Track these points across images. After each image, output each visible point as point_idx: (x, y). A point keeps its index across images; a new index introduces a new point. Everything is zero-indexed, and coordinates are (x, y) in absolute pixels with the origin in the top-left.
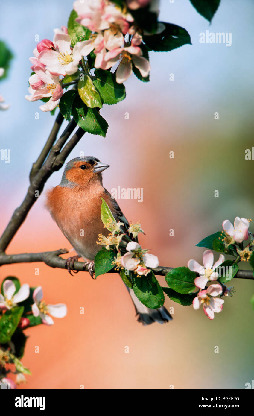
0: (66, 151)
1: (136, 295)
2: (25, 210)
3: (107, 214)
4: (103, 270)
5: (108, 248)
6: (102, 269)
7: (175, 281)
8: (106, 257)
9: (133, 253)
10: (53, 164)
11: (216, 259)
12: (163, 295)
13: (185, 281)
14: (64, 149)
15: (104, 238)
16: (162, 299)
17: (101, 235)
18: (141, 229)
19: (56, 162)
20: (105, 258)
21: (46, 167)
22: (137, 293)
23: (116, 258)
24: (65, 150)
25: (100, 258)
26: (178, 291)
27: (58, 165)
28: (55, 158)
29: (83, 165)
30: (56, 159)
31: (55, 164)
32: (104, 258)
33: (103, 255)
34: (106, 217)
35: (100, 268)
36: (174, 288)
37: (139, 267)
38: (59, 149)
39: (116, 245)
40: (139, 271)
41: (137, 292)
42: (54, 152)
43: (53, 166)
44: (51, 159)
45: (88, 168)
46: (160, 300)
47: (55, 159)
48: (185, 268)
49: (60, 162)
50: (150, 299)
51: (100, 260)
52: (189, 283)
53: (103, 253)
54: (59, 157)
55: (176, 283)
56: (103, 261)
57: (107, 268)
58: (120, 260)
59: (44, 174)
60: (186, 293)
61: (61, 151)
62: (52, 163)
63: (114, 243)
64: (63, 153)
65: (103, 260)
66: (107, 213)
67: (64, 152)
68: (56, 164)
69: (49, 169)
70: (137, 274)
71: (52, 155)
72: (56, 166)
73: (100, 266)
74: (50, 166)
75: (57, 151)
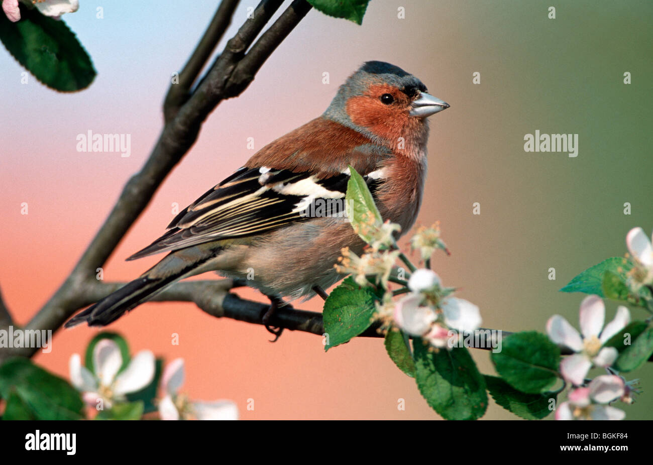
0: (259, 52)
1: (422, 393)
2: (151, 182)
3: (361, 203)
4: (345, 333)
5: (361, 280)
6: (343, 331)
7: (513, 362)
8: (353, 301)
9: (423, 296)
10: (227, 80)
11: (609, 317)
12: (485, 394)
13: (536, 365)
14: (255, 46)
15: (355, 257)
16: (481, 401)
17: (345, 251)
18: (441, 241)
19: (235, 77)
20: (349, 304)
21: (210, 85)
22: (425, 388)
23: (381, 304)
24: (258, 49)
25: (337, 304)
26: (519, 387)
27: (239, 82)
28: (231, 67)
29: (386, 95)
30: (236, 70)
31: (231, 80)
32: (346, 305)
33: (345, 297)
34: (358, 209)
35: (337, 328)
36: (510, 379)
37: (436, 330)
38: (244, 46)
39: (383, 274)
40: (436, 337)
41: (424, 385)
42: (231, 53)
43: (228, 85)
44: (225, 68)
45: (399, 102)
46: (478, 404)
47: (233, 70)
48: (535, 334)
49: (245, 77)
50: (454, 402)
51: (337, 308)
52: (543, 369)
53: (345, 292)
54: (241, 66)
55: (515, 367)
56: (346, 312)
57: (355, 327)
58: (390, 311)
59: (204, 101)
60: (536, 392)
61: (246, 53)
62: (226, 77)
63: (377, 271)
64: (251, 56)
65: (345, 307)
66: (361, 199)
67: (255, 53)
68: (235, 82)
69: (218, 92)
70: (429, 344)
71: (227, 60)
72: (234, 85)
73: (336, 322)
74: (219, 85)
75: (238, 51)
